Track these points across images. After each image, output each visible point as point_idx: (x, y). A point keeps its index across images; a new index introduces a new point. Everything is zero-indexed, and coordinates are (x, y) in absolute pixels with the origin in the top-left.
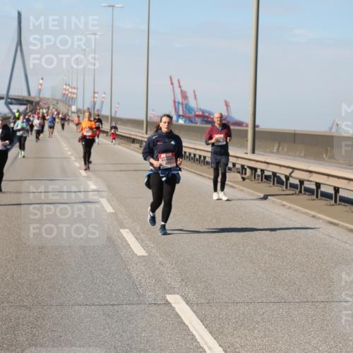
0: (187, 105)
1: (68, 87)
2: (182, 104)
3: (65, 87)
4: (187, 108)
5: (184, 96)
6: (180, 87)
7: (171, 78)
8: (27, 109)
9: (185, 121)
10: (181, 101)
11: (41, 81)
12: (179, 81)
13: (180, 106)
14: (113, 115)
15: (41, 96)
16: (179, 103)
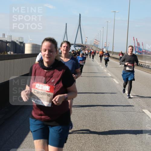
0: (139, 48)
1: (96, 41)
2: (138, 47)
3: (95, 41)
4: (139, 49)
5: (138, 44)
6: (137, 41)
7: (134, 37)
8: (81, 48)
9: (138, 54)
10: (137, 46)
11: (87, 39)
12: (137, 39)
13: (137, 48)
14: (113, 51)
15: (86, 44)
16: (136, 47)
